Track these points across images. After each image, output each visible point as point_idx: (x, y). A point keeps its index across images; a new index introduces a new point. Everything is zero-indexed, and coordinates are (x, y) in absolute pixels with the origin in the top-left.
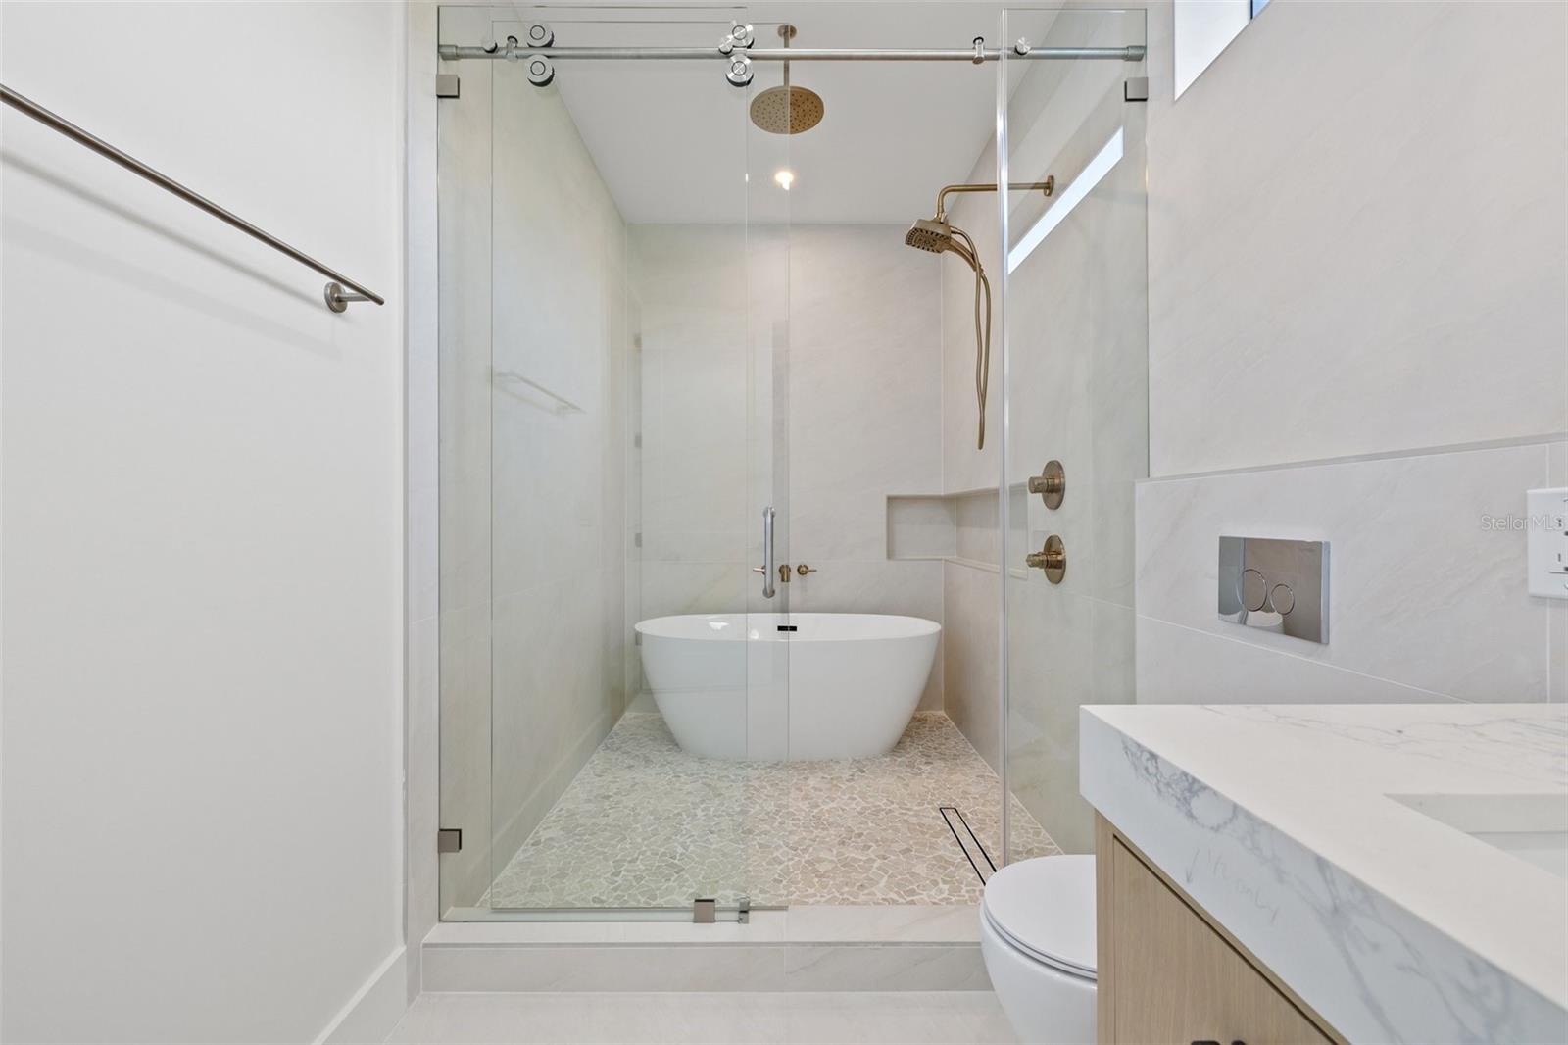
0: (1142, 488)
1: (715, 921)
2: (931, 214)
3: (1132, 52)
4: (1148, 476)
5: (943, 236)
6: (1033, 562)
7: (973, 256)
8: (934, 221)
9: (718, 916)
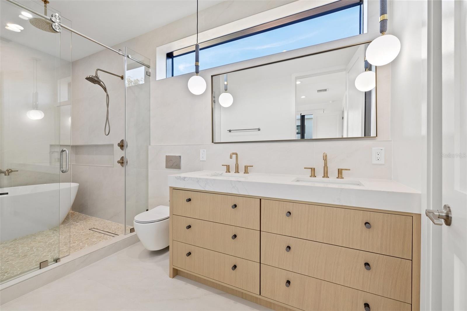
0: (150, 147)
1: (48, 266)
2: (94, 75)
3: (148, 66)
4: (150, 145)
5: (97, 81)
6: (119, 162)
7: (105, 88)
8: (95, 76)
9: (49, 264)
